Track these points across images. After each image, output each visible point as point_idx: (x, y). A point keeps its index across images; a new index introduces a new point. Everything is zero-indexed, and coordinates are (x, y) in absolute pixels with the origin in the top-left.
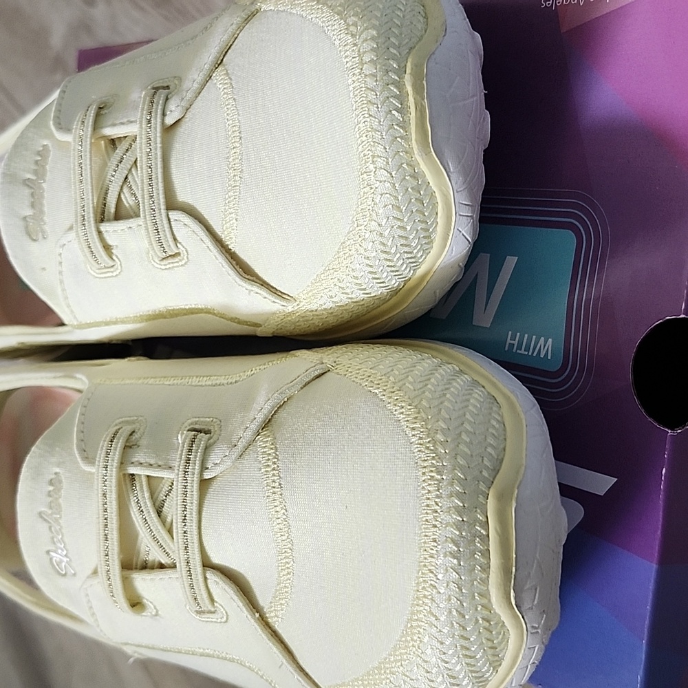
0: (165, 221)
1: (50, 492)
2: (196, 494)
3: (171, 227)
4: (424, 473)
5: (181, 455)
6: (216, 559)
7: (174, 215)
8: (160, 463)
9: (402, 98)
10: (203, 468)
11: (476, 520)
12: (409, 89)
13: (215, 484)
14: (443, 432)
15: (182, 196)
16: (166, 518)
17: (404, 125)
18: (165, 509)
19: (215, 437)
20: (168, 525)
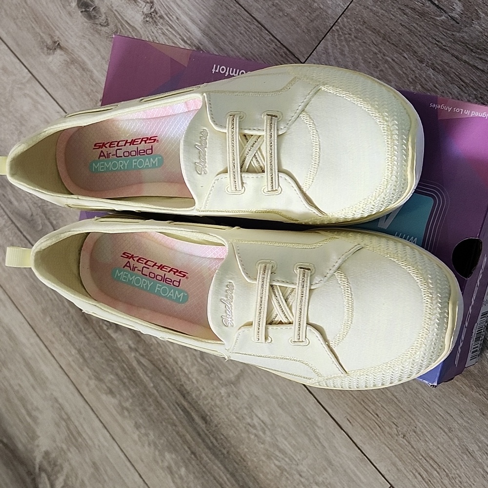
0: (277, 177)
1: (226, 290)
2: (308, 294)
3: (278, 180)
4: (425, 294)
5: (299, 278)
6: (311, 321)
7: (281, 174)
8: (288, 281)
9: (407, 150)
10: (311, 285)
11: (445, 312)
12: (410, 148)
13: (315, 292)
14: (431, 279)
15: (285, 167)
16: (289, 303)
17: (406, 161)
18: (289, 300)
19: (313, 272)
20: (289, 306)
